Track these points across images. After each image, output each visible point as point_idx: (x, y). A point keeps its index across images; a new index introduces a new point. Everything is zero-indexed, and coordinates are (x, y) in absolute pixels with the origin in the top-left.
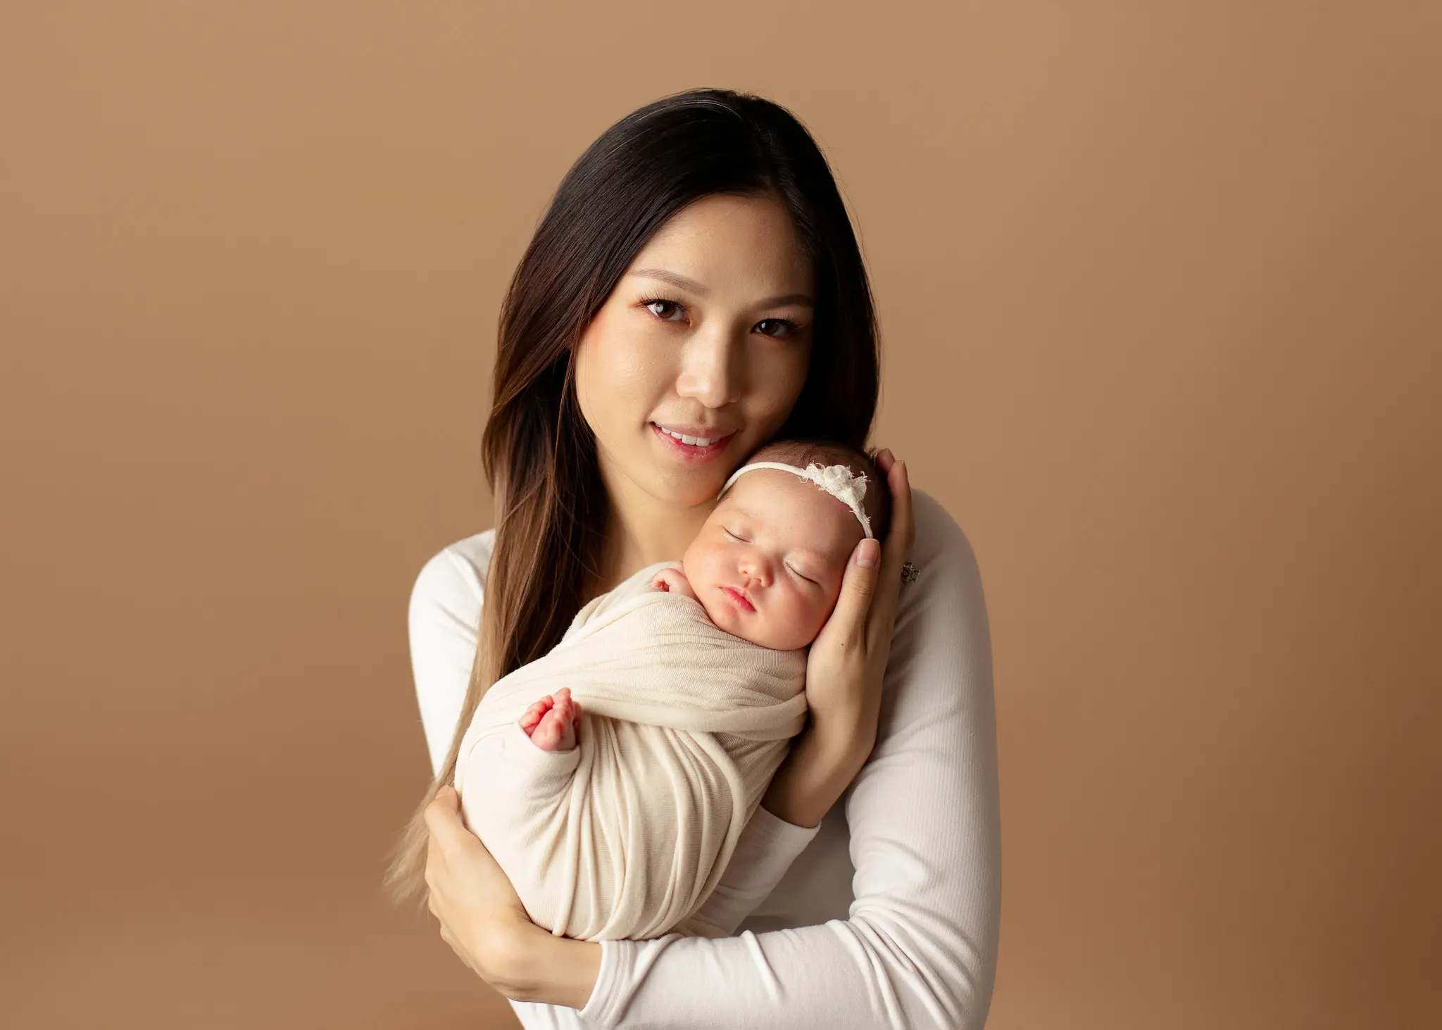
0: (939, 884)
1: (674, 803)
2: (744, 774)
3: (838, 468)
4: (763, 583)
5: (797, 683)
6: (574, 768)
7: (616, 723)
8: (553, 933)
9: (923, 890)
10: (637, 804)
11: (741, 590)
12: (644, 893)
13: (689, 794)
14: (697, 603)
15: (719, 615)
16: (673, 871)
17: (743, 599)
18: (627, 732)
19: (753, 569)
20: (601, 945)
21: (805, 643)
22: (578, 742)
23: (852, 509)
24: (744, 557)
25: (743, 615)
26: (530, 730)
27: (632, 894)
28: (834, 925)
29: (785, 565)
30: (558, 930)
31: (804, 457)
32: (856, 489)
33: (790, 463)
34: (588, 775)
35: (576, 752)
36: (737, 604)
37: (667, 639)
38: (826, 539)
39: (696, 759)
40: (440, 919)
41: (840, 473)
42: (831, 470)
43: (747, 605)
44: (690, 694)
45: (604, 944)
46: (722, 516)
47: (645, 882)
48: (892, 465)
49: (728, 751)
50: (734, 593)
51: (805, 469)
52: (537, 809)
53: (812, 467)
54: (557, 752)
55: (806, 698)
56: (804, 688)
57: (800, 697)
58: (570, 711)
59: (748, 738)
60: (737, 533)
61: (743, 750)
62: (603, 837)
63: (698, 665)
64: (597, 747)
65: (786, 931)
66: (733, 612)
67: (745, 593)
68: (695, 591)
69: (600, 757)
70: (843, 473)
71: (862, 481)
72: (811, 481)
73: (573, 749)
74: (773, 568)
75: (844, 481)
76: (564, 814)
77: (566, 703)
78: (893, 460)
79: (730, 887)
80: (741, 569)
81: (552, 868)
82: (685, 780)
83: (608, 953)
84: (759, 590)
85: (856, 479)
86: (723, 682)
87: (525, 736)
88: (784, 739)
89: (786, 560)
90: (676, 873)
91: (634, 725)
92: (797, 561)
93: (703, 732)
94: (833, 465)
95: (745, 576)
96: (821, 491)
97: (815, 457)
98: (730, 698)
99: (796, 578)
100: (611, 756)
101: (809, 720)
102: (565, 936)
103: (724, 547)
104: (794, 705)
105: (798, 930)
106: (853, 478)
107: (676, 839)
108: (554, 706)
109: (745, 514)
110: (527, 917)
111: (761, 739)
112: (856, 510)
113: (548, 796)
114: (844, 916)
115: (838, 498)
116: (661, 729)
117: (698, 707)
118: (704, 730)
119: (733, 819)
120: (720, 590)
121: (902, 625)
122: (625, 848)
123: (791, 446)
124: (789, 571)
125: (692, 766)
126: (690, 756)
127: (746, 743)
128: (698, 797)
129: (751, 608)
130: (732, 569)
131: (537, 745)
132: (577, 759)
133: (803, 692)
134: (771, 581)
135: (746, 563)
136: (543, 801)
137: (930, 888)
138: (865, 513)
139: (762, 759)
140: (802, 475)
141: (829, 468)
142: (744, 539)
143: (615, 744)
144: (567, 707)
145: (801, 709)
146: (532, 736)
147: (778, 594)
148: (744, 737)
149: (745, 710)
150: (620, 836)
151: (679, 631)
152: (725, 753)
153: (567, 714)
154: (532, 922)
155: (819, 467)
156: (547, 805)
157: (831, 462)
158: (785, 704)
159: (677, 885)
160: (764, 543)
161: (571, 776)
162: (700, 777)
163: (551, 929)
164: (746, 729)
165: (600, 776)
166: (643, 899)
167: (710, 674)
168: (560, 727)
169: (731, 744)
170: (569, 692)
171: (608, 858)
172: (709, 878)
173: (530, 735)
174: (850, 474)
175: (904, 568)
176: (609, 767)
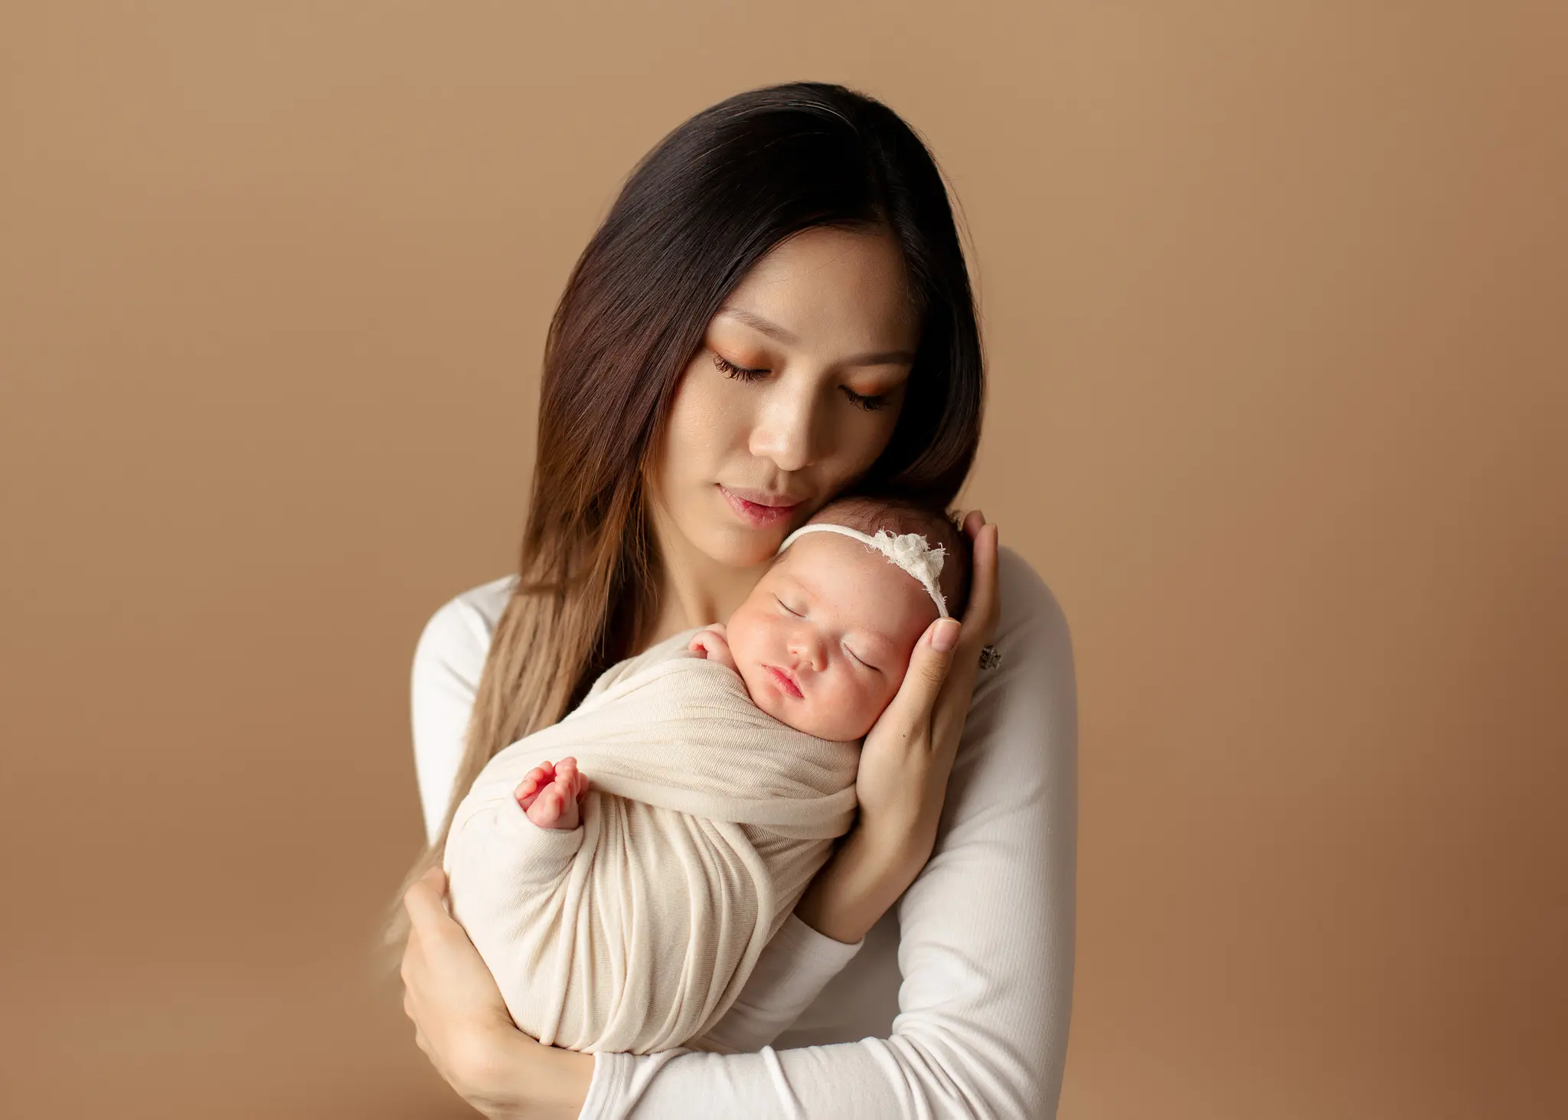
0: (999, 998)
1: (687, 900)
2: (774, 876)
3: (912, 538)
4: (815, 666)
5: (847, 776)
6: (576, 851)
7: (629, 804)
8: (541, 1041)
9: (980, 1004)
10: (644, 898)
11: (788, 672)
12: (646, 1002)
13: (707, 892)
14: (737, 676)
15: (760, 695)
16: (682, 980)
17: (789, 682)
18: (641, 815)
19: (804, 650)
20: (594, 1057)
21: (859, 734)
22: (581, 822)
23: (925, 587)
24: (797, 634)
25: (788, 700)
26: (526, 802)
27: (632, 1002)
28: (871, 1043)
29: (842, 647)
30: (546, 1038)
31: (873, 521)
32: (930, 563)
33: (856, 528)
34: (591, 860)
35: (579, 832)
36: (781, 687)
37: (697, 713)
38: (892, 619)
39: (717, 852)
40: (417, 1025)
41: (914, 544)
42: (904, 539)
43: (793, 689)
44: (717, 777)
45: (597, 1055)
46: (774, 582)
47: (648, 990)
48: (980, 528)
49: (757, 846)
50: (779, 674)
51: (873, 536)
52: (528, 896)
53: (881, 535)
54: (554, 830)
55: (856, 792)
56: (854, 781)
57: (849, 791)
58: (575, 785)
59: (783, 834)
60: (790, 605)
61: (773, 847)
62: (602, 935)
63: (728, 745)
64: (604, 829)
65: (813, 1048)
66: (775, 693)
67: (792, 675)
68: (735, 660)
69: (607, 842)
70: (917, 543)
71: (939, 554)
72: (878, 551)
73: (575, 829)
74: (827, 649)
75: (917, 554)
76: (559, 903)
77: (571, 775)
78: (983, 523)
79: (747, 1004)
80: (791, 648)
81: (542, 965)
82: (703, 874)
83: (601, 1064)
84: (808, 674)
85: (932, 551)
86: (755, 768)
87: (519, 810)
88: (826, 840)
89: (844, 641)
90: (685, 983)
91: (649, 808)
92: (858, 643)
93: (728, 823)
94: (906, 534)
95: (795, 655)
96: (890, 564)
97: (886, 521)
98: (763, 785)
99: (856, 664)
100: (620, 842)
101: (857, 816)
102: (554, 1045)
103: (774, 619)
104: (842, 801)
105: (827, 1047)
106: (929, 550)
107: (687, 943)
108: (556, 779)
109: (800, 584)
110: (511, 1021)
111: (796, 837)
112: (930, 588)
113: (542, 881)
114: (884, 1032)
115: (910, 573)
116: (680, 814)
117: (725, 794)
118: (729, 820)
119: (755, 929)
120: (763, 669)
121: (980, 697)
122: (627, 950)
123: (859, 506)
124: (846, 652)
125: (713, 859)
126: (711, 848)
127: (779, 840)
128: (716, 896)
129: (797, 693)
130: (780, 647)
131: (531, 821)
132: (579, 840)
133: (853, 785)
134: (824, 664)
135: (797, 642)
136: (535, 887)
137: (987, 1002)
138: (941, 591)
139: (797, 859)
140: (870, 543)
141: (903, 536)
142: (799, 613)
143: (626, 830)
144: (571, 779)
145: (849, 806)
146: (528, 811)
147: (832, 680)
148: (777, 832)
149: (779, 800)
150: (622, 935)
151: (711, 705)
152: (753, 849)
153: (570, 787)
154: (516, 1026)
155: (889, 535)
156: (539, 892)
157: (905, 530)
158: (827, 799)
159: (686, 996)
160: (820, 620)
161: (571, 860)
162: (721, 874)
163: (538, 1038)
164: (779, 823)
165: (604, 863)
166: (646, 1009)
167: (744, 757)
168: (560, 803)
169: (760, 839)
170: (574, 761)
171: (607, 960)
172: (726, 992)
173: (525, 810)
174: (925, 545)
175: (983, 652)
176: (616, 854)
